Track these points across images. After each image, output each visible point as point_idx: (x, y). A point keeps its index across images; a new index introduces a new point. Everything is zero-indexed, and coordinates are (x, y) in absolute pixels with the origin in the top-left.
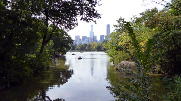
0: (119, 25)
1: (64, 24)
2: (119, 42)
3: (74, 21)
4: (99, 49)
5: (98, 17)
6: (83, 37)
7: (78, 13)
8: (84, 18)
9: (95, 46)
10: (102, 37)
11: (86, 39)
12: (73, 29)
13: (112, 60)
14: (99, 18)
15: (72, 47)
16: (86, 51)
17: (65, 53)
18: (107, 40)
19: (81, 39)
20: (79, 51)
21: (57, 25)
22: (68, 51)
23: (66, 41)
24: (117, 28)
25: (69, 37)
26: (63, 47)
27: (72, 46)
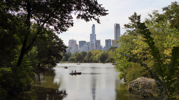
0: (133, 25)
1: (53, 24)
2: (132, 49)
3: (67, 20)
4: (103, 59)
5: (102, 13)
6: (80, 42)
7: (73, 8)
8: (82, 15)
9: (97, 55)
10: (107, 41)
11: (85, 45)
12: (66, 30)
13: (123, 76)
14: (103, 15)
15: (64, 57)
16: (85, 62)
17: (55, 65)
18: (115, 46)
19: (78, 45)
20: (75, 62)
21: (43, 25)
22: (58, 62)
23: (56, 47)
24: (130, 29)
25: (61, 42)
26: (52, 57)
27: (64, 55)
